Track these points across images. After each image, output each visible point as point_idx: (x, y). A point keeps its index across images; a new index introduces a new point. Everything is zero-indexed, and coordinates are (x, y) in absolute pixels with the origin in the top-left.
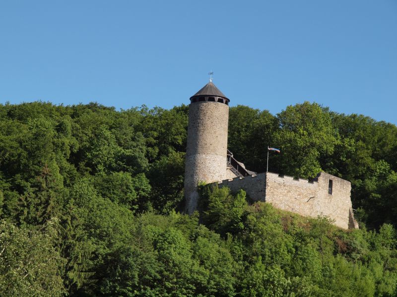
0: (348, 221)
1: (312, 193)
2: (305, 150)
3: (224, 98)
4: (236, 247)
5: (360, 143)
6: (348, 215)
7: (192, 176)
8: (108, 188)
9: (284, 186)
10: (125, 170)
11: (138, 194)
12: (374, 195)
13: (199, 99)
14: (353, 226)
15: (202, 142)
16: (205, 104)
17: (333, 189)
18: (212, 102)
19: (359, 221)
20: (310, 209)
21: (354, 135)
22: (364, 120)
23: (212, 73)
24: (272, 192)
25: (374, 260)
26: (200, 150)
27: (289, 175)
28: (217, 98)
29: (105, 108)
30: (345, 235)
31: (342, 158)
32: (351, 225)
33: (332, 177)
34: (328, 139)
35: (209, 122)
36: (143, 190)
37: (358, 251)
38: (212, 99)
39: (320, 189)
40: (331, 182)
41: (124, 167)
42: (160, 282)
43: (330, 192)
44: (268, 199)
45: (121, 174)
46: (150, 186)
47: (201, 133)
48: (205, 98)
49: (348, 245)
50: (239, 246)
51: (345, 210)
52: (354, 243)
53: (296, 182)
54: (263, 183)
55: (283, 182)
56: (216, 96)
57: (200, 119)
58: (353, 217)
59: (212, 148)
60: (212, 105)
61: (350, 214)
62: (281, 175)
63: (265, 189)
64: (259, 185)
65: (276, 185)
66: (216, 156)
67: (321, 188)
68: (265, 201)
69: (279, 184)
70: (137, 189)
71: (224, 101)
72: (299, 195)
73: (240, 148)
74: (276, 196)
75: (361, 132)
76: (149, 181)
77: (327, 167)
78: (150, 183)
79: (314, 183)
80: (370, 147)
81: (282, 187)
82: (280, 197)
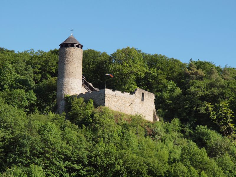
0: (153, 117)
1: (132, 100)
2: (128, 75)
3: (80, 45)
4: (88, 133)
5: (160, 71)
6: (153, 113)
7: (61, 91)
8: (11, 99)
10: (21, 88)
11: (29, 103)
12: (168, 101)
13: (65, 45)
15: (67, 71)
16: (68, 48)
17: (144, 98)
18: (72, 47)
19: (159, 116)
20: (131, 110)
21: (156, 66)
22: (161, 57)
23: (72, 30)
24: (109, 101)
25: (168, 139)
26: (66, 75)
27: (118, 90)
28: (75, 45)
29: (8, 51)
30: (151, 125)
31: (149, 80)
32: (155, 119)
33: (144, 91)
34: (141, 69)
35: (71, 59)
36: (32, 100)
37: (159, 134)
38: (72, 45)
39: (136, 98)
40: (143, 94)
41: (20, 86)
42: (42, 154)
43: (143, 100)
44: (106, 104)
45: (19, 90)
46: (36, 98)
47: (66, 66)
48: (69, 45)
49: (153, 131)
50: (89, 132)
51: (151, 110)
52: (156, 130)
53: (122, 94)
54: (103, 95)
55: (115, 94)
56: (75, 44)
57: (65, 57)
58: (156, 114)
59: (73, 74)
60: (72, 49)
61: (154, 113)
62: (114, 90)
63: (105, 98)
64: (101, 96)
65: (111, 96)
66: (75, 79)
68: (104, 106)
69: (113, 95)
70: (28, 99)
71: (80, 46)
72: (124, 102)
73: (90, 74)
74: (111, 103)
75: (160, 64)
76: (35, 94)
77: (141, 85)
78: (36, 96)
79: (133, 94)
80: (165, 73)
81: (115, 97)
82: (113, 103)
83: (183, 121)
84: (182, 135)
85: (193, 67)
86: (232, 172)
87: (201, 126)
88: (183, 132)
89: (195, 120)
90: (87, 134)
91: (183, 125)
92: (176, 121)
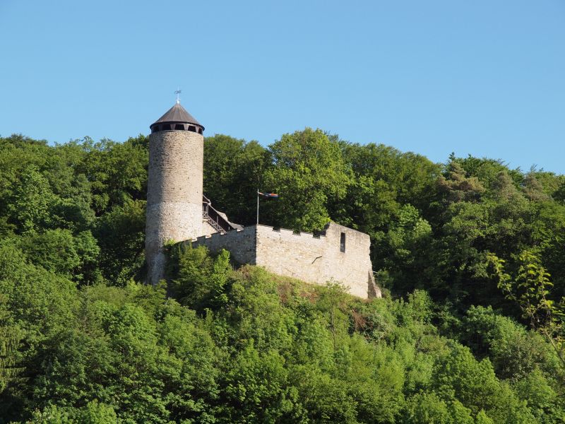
0: (367, 288)
1: (319, 251)
2: (308, 194)
3: (197, 125)
4: (218, 327)
5: (381, 182)
6: (367, 280)
7: (156, 232)
8: (40, 252)
9: (281, 243)
10: (63, 226)
11: (82, 260)
13: (161, 127)
14: (374, 294)
15: (167, 186)
16: (170, 133)
17: (347, 245)
18: (180, 131)
19: (382, 286)
20: (316, 273)
21: (372, 171)
22: (385, 151)
23: (179, 92)
24: (264, 252)
25: (403, 339)
26: (165, 196)
27: (287, 227)
28: (186, 126)
29: (32, 142)
30: (364, 307)
31: (357, 203)
32: (372, 292)
33: (345, 229)
34: (338, 178)
35: (177, 159)
36: (90, 254)
37: (381, 327)
38: (180, 127)
39: (328, 246)
40: (343, 235)
41: (62, 223)
42: (115, 376)
43: (343, 249)
44: (260, 260)
45: (58, 232)
46: (98, 248)
47: (166, 174)
48: (171, 125)
49: (367, 320)
50: (222, 326)
51: (363, 272)
52: (376, 317)
53: (296, 237)
54: (252, 239)
55: (279, 237)
56: (186, 123)
57: (164, 154)
58: (373, 282)
59: (181, 193)
60: (180, 134)
61: (370, 278)
62: (276, 228)
63: (256, 247)
64: (247, 242)
65: (269, 241)
66: (187, 204)
67: (330, 244)
68: (255, 264)
69: (274, 240)
70: (80, 252)
71: (197, 129)
72: (301, 254)
73: (220, 193)
74: (270, 257)
75: (382, 167)
76: (96, 240)
77: (338, 216)
78: (98, 244)
79: (321, 237)
80: (393, 187)
81: (279, 244)
82: (275, 257)
83: (437, 296)
84: (435, 329)
85: (456, 173)
86: (551, 412)
88: (436, 321)
89: (463, 294)
90: (218, 330)
91: (436, 307)
92: (421, 297)
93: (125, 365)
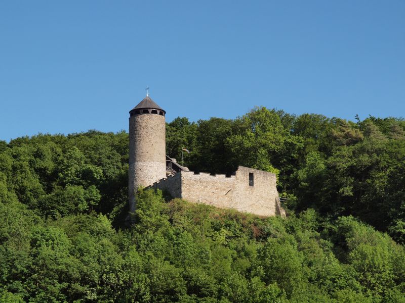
0: (275, 210)
1: (231, 186)
3: (158, 109)
4: (125, 239)
5: (310, 140)
6: (274, 204)
7: (133, 182)
8: (57, 201)
9: (200, 182)
10: (79, 184)
11: (88, 205)
12: (302, 183)
13: (135, 113)
14: (279, 213)
15: (139, 151)
16: (140, 116)
17: (255, 181)
18: (145, 114)
19: (284, 208)
20: (229, 201)
23: (148, 89)
24: (188, 189)
25: (288, 242)
26: (138, 158)
28: (150, 111)
30: (260, 222)
31: (292, 155)
32: (278, 212)
35: (144, 133)
36: (94, 200)
37: (274, 235)
38: (146, 111)
39: (238, 182)
41: (80, 182)
43: (251, 184)
44: (184, 195)
45: (74, 188)
46: (100, 196)
47: (138, 143)
48: (140, 111)
49: (262, 230)
50: (127, 238)
51: (270, 199)
52: (267, 228)
53: (212, 177)
54: (179, 181)
55: (199, 178)
56: (150, 108)
57: (136, 130)
58: (279, 206)
59: (148, 155)
60: (146, 116)
61: (276, 203)
63: (181, 186)
64: (177, 183)
65: (192, 182)
66: (152, 162)
67: (239, 181)
68: (180, 197)
69: (195, 181)
70: (88, 200)
71: (158, 112)
72: (217, 189)
73: (209, 156)
74: (192, 192)
75: (311, 129)
76: (99, 191)
78: (100, 193)
79: (232, 176)
80: (318, 142)
82: (196, 192)
83: (323, 212)
84: (319, 234)
85: (344, 127)
87: (344, 218)
88: (320, 229)
89: (341, 209)
90: (125, 241)
91: (321, 219)
92: (310, 214)
93: (33, 267)
